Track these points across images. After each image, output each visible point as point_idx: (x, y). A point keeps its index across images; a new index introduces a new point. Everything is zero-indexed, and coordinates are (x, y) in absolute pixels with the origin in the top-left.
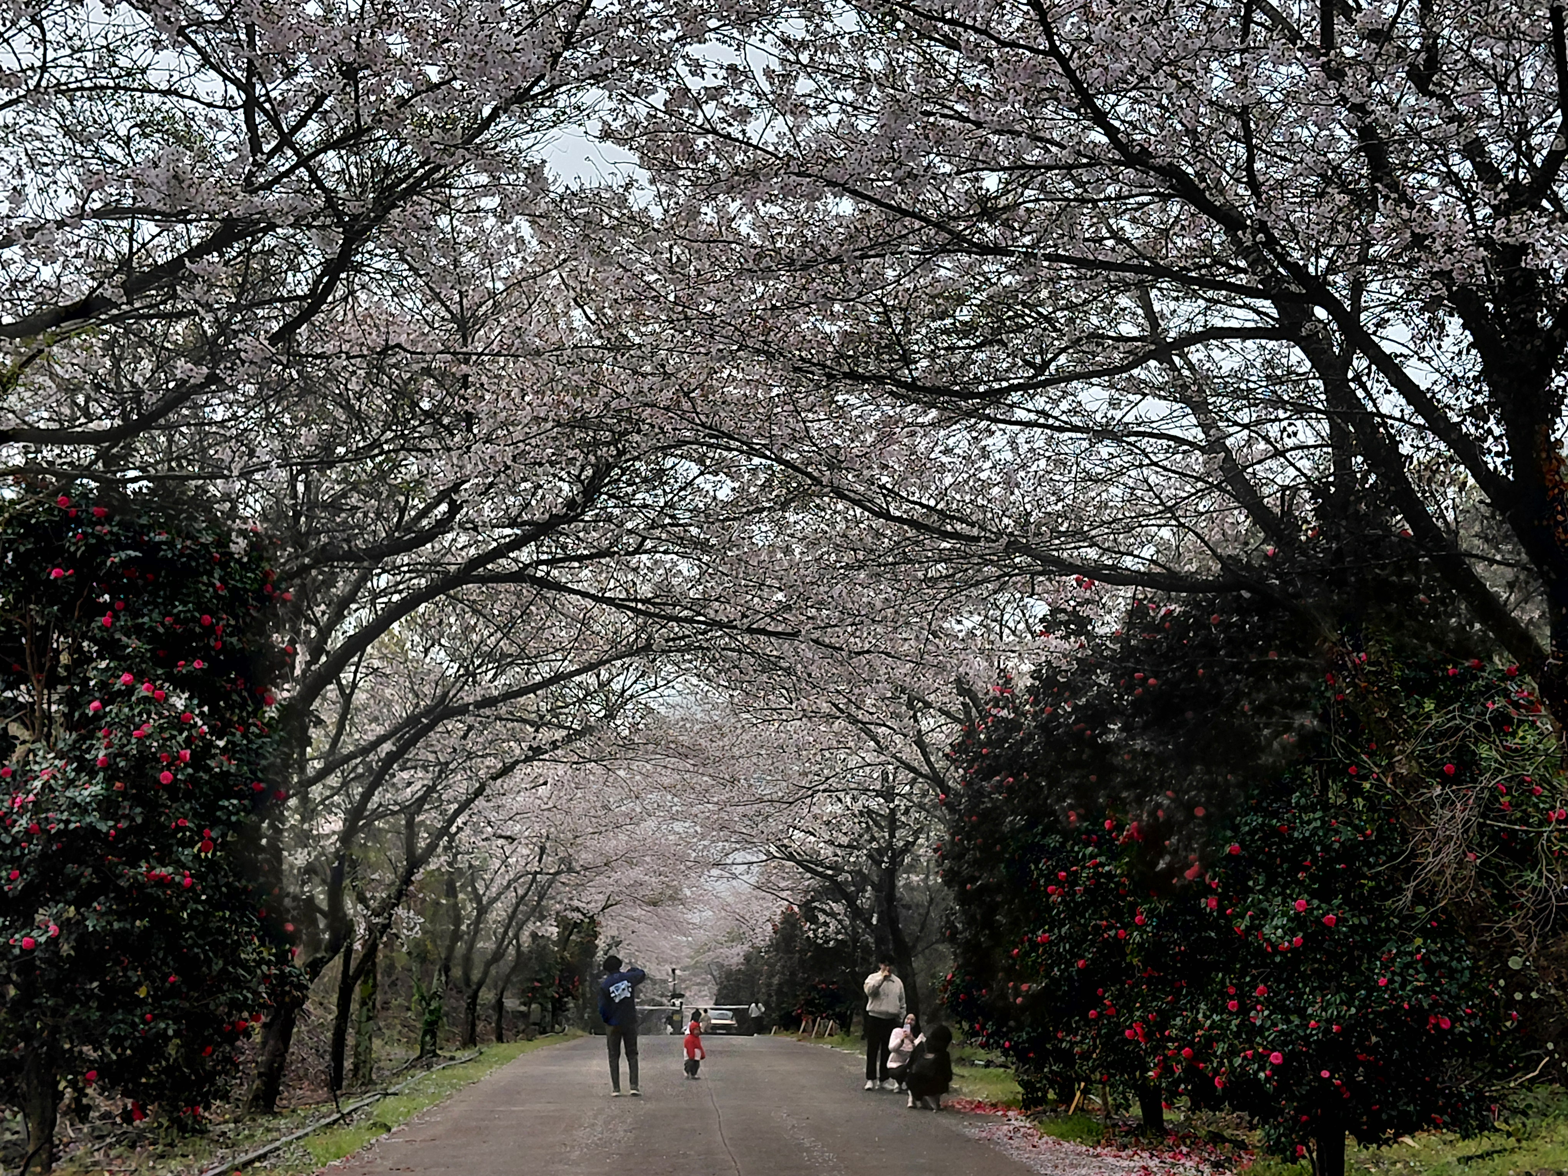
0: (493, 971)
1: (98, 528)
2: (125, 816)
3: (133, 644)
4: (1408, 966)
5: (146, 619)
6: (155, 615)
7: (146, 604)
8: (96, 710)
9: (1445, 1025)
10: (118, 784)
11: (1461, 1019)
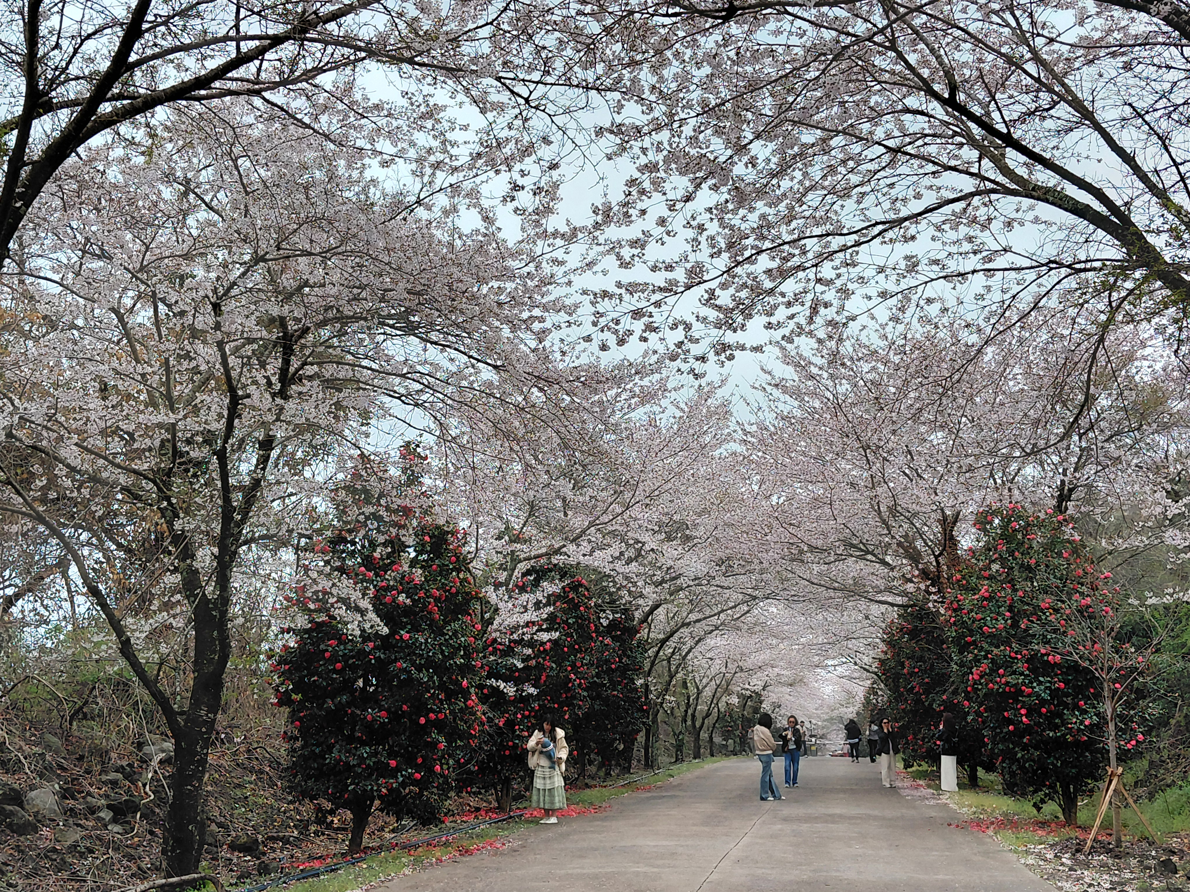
0: (706, 721)
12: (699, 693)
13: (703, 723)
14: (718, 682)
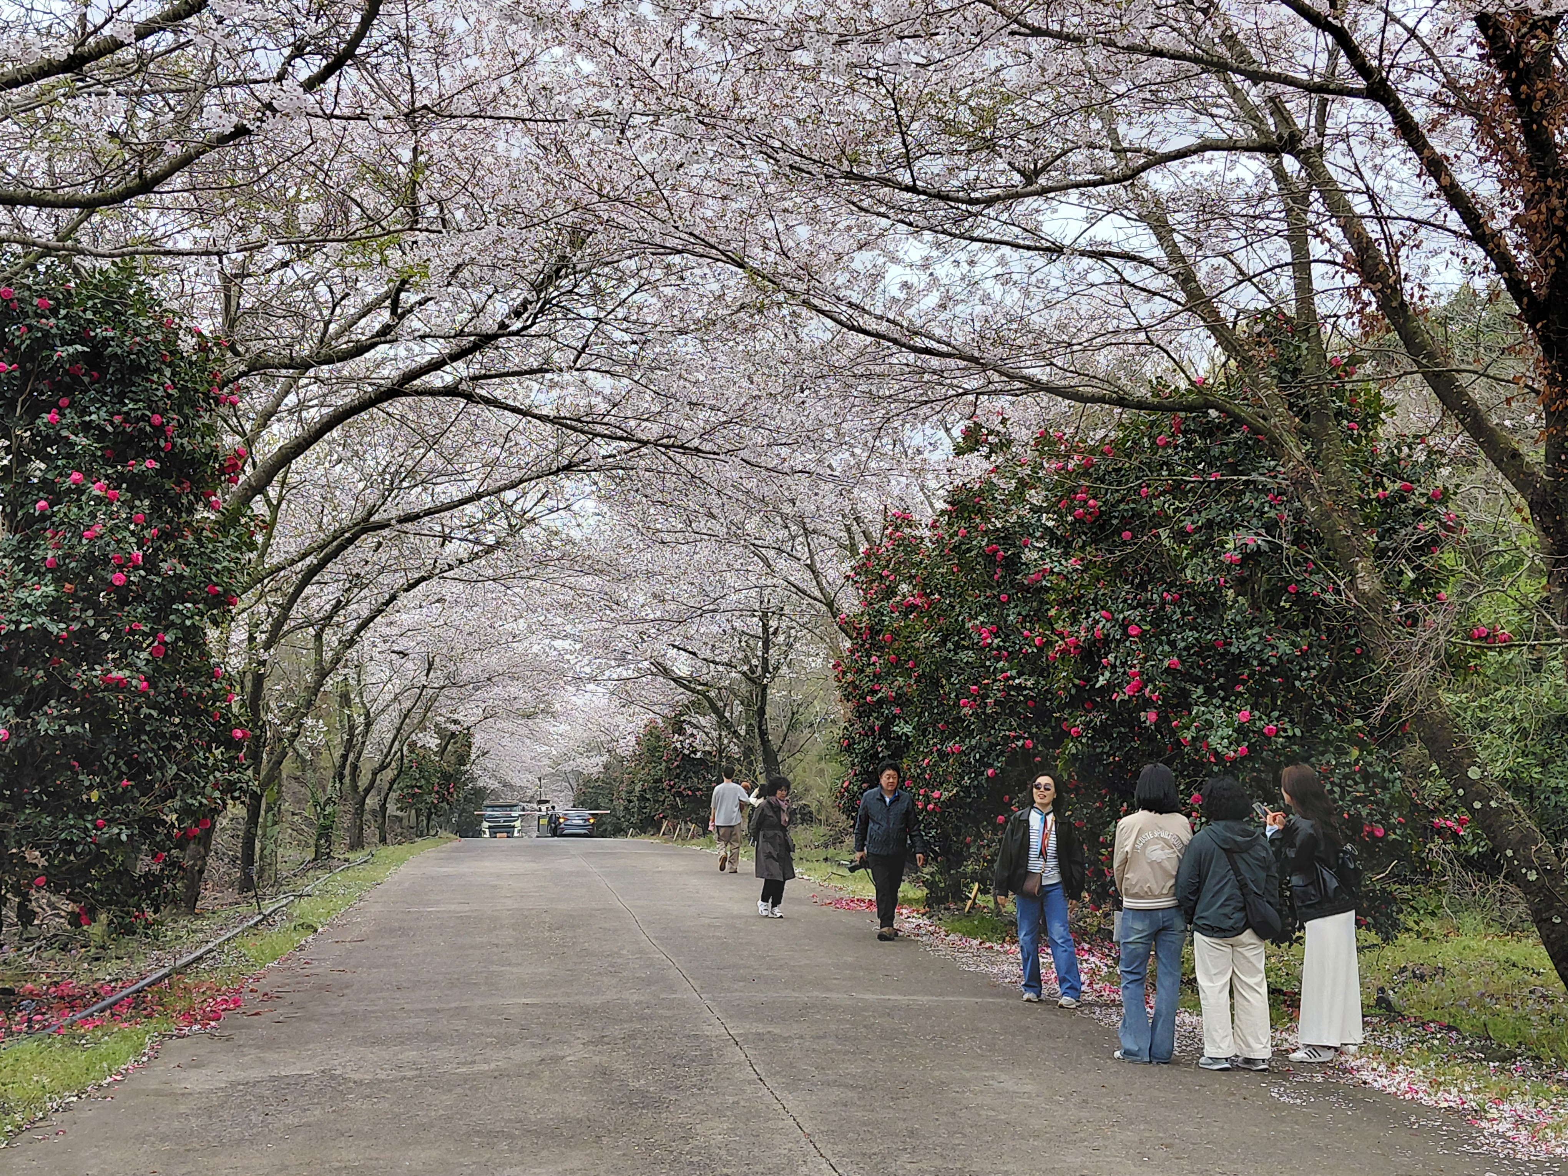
0: (378, 780)
1: (44, 321)
2: (75, 618)
3: (81, 441)
4: (1346, 777)
5: (94, 417)
6: (103, 414)
7: (92, 401)
8: (43, 510)
9: (1380, 833)
10: (67, 585)
11: (1393, 828)
12: (370, 722)
13: (372, 782)
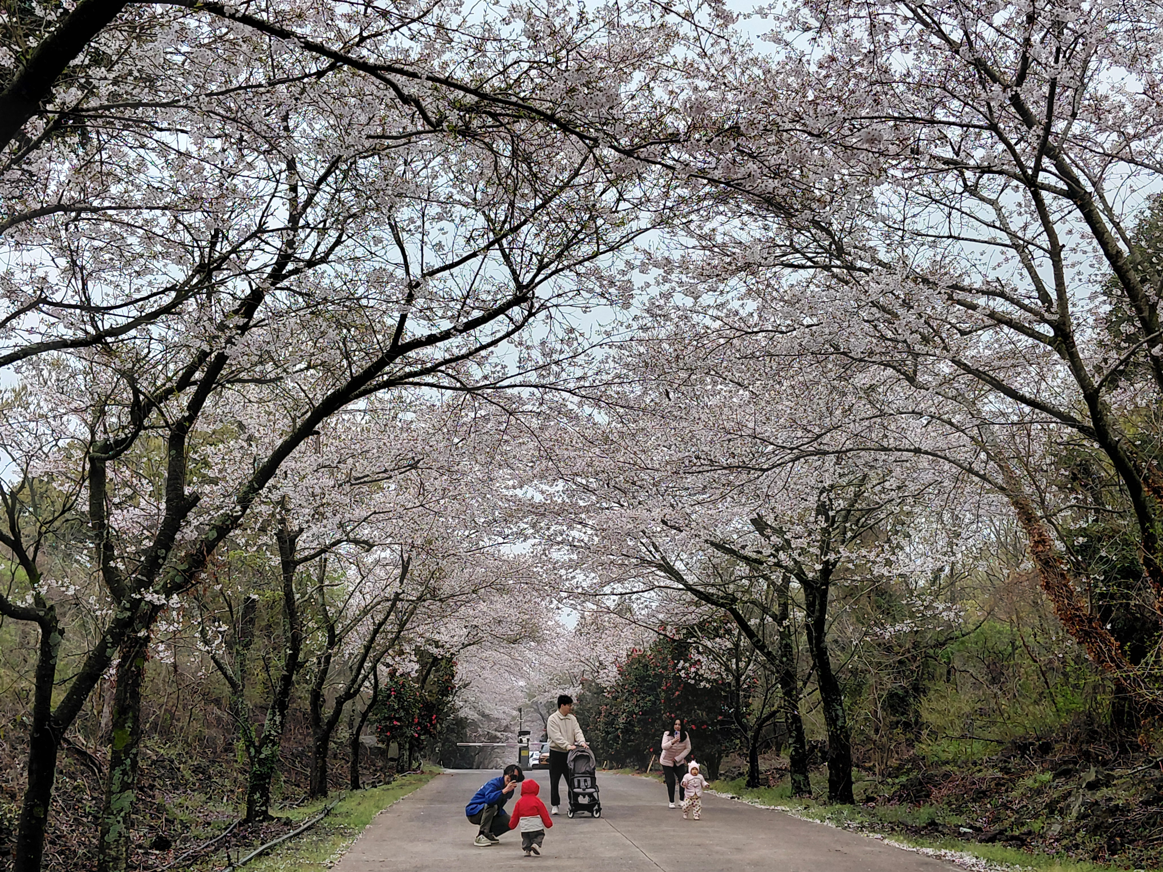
0: (347, 708)
12: (334, 640)
13: (338, 711)
14: (379, 618)
